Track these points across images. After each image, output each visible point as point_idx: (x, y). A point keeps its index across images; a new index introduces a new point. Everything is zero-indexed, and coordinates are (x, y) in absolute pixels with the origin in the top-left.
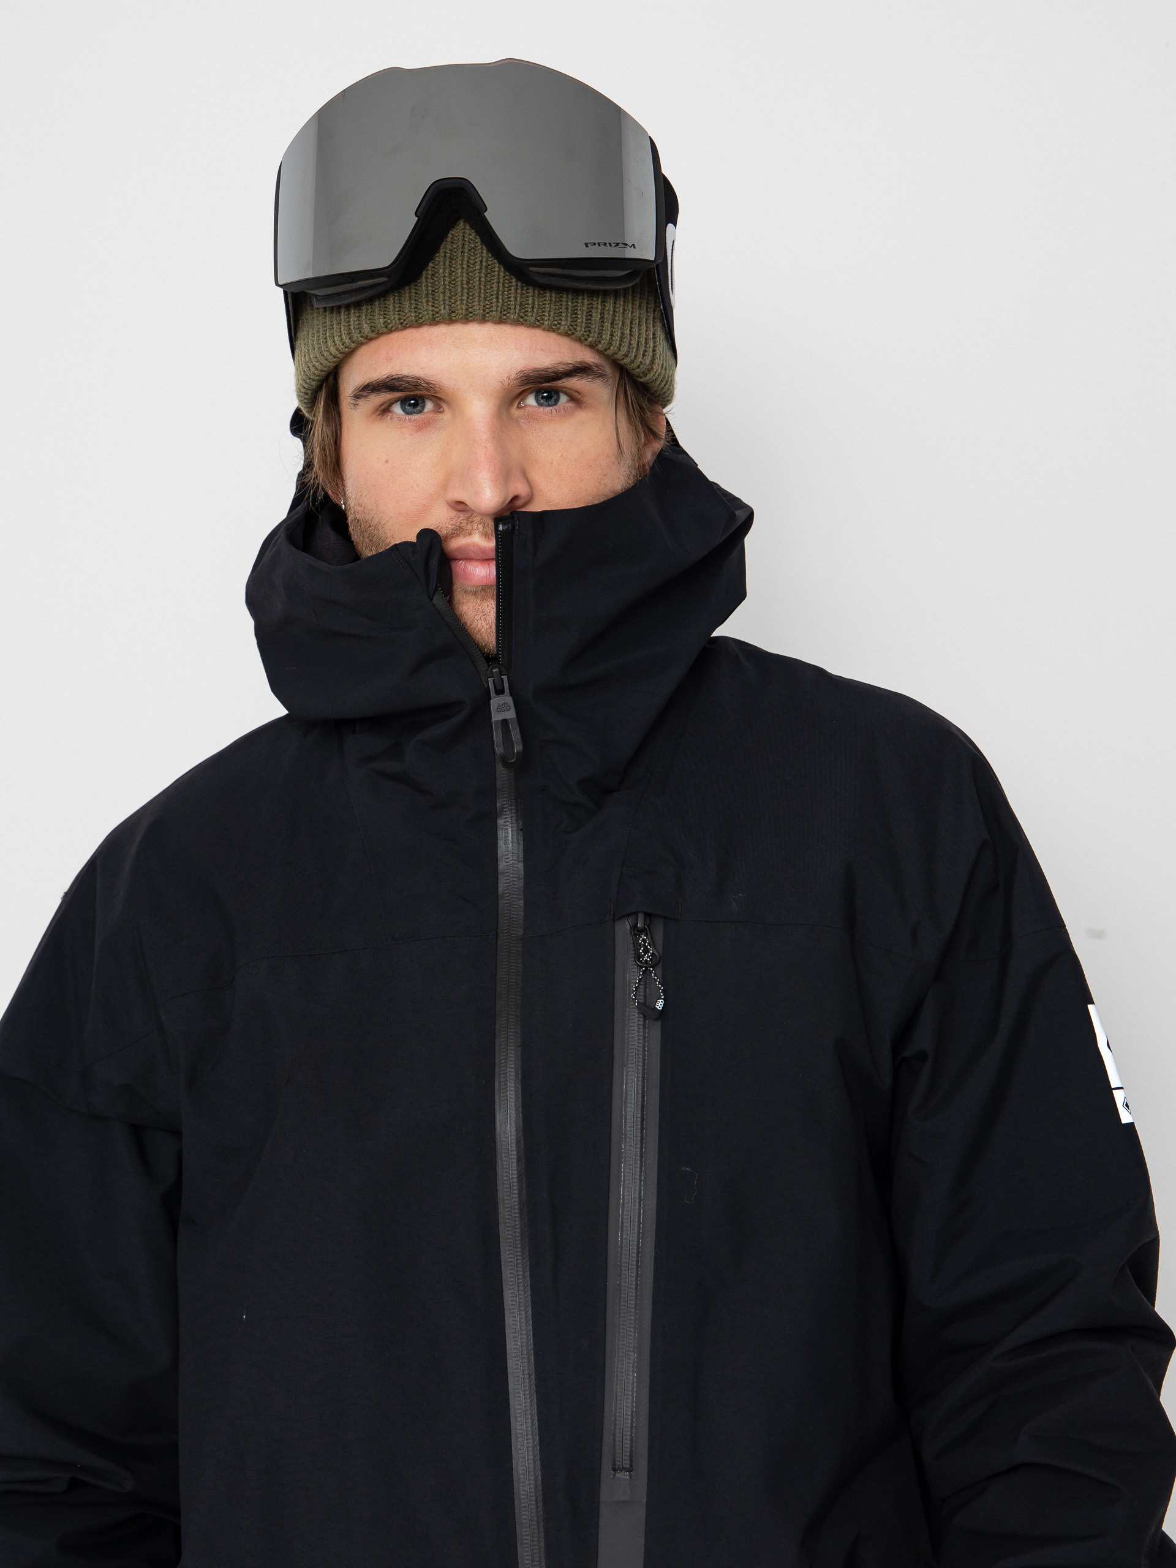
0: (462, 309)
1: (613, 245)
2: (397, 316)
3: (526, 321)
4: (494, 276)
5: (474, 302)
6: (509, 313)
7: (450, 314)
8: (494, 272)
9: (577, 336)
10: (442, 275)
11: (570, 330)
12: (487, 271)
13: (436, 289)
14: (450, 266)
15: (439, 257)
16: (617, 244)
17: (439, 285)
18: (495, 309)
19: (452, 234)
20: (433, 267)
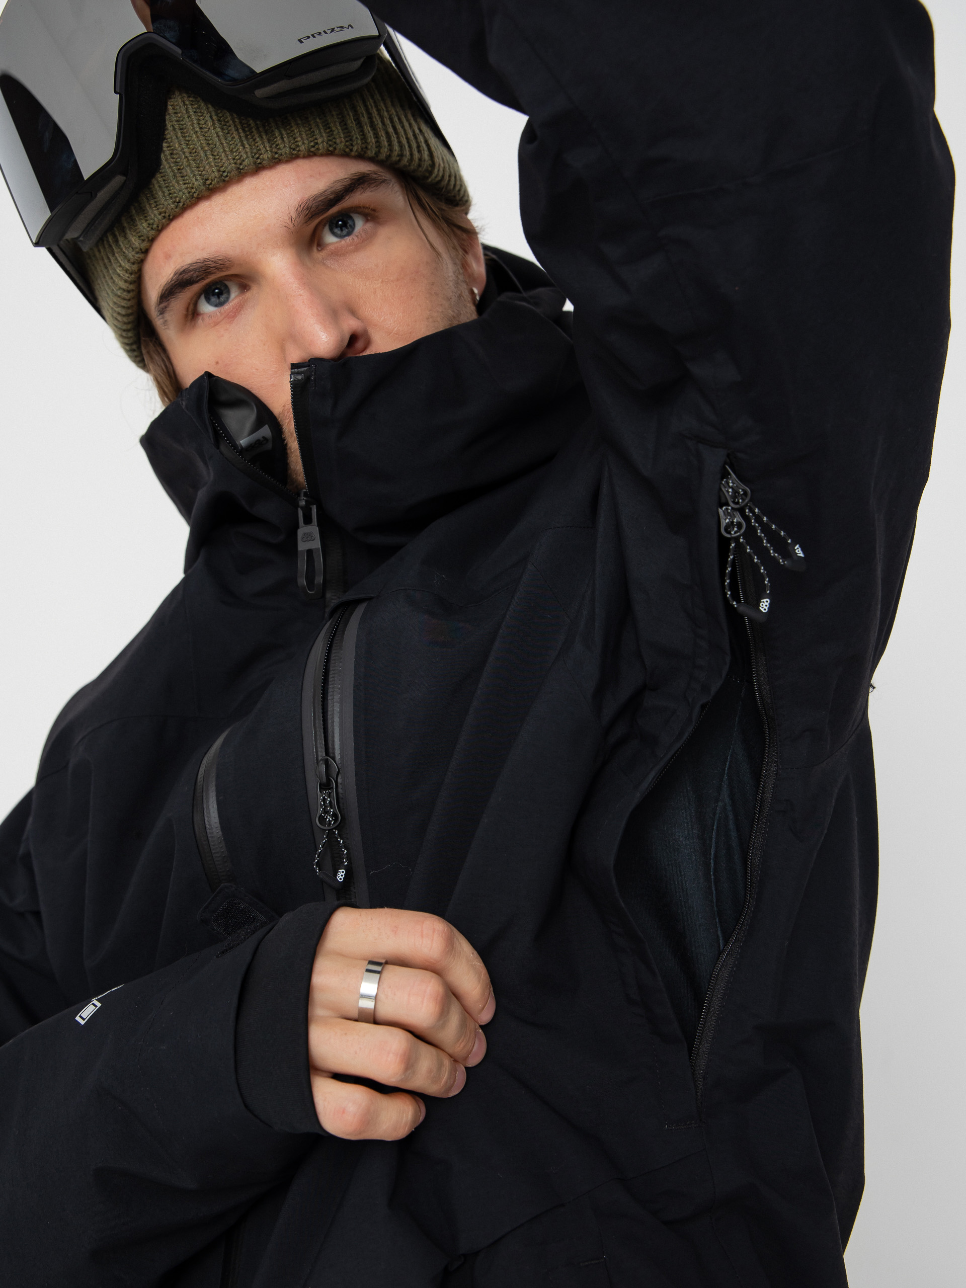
0: (213, 172)
1: (328, 32)
2: (156, 212)
3: (281, 155)
4: (230, 126)
5: (221, 159)
6: (261, 154)
7: (205, 183)
8: (228, 122)
9: (340, 149)
10: (180, 149)
11: (330, 146)
12: (221, 124)
13: (180, 166)
14: (183, 137)
15: (170, 133)
16: (333, 30)
17: (182, 160)
18: (245, 156)
19: (172, 106)
20: (168, 147)
